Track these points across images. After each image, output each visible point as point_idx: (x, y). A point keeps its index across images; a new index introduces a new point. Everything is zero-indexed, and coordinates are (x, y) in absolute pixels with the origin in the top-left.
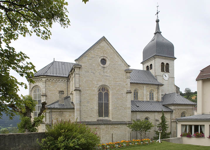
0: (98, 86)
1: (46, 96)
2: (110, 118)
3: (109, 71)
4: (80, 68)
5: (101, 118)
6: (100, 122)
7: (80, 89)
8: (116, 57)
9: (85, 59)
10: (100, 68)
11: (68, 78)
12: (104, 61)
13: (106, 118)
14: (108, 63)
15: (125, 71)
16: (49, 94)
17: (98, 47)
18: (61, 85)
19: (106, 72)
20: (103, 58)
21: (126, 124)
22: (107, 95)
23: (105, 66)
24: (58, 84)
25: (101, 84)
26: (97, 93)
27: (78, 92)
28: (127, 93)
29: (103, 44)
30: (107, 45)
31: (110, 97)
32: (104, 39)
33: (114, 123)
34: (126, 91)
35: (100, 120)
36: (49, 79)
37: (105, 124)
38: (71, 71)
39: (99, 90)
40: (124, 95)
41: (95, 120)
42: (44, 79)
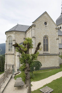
0: (43, 36)
1: (15, 41)
2: (49, 52)
3: (48, 28)
4: (35, 26)
5: (45, 52)
6: (45, 54)
7: (35, 37)
8: (51, 21)
9: (37, 22)
10: (44, 26)
11: (26, 32)
12: (46, 23)
13: (47, 52)
14: (48, 24)
15: (56, 28)
16: (16, 40)
17: (43, 16)
18: (22, 36)
19: (47, 29)
20: (45, 22)
21: (57, 55)
22: (47, 40)
23: (46, 26)
24: (21, 35)
25: (45, 34)
26: (43, 39)
27: (34, 38)
28: (57, 39)
29: (45, 15)
30: (47, 16)
31: (49, 41)
32: (46, 13)
33: (51, 54)
34: (56, 39)
35: (45, 53)
36: (17, 32)
37: (47, 55)
38: (29, 29)
39: (44, 38)
40: (56, 40)
41: (42, 53)
42: (14, 33)
